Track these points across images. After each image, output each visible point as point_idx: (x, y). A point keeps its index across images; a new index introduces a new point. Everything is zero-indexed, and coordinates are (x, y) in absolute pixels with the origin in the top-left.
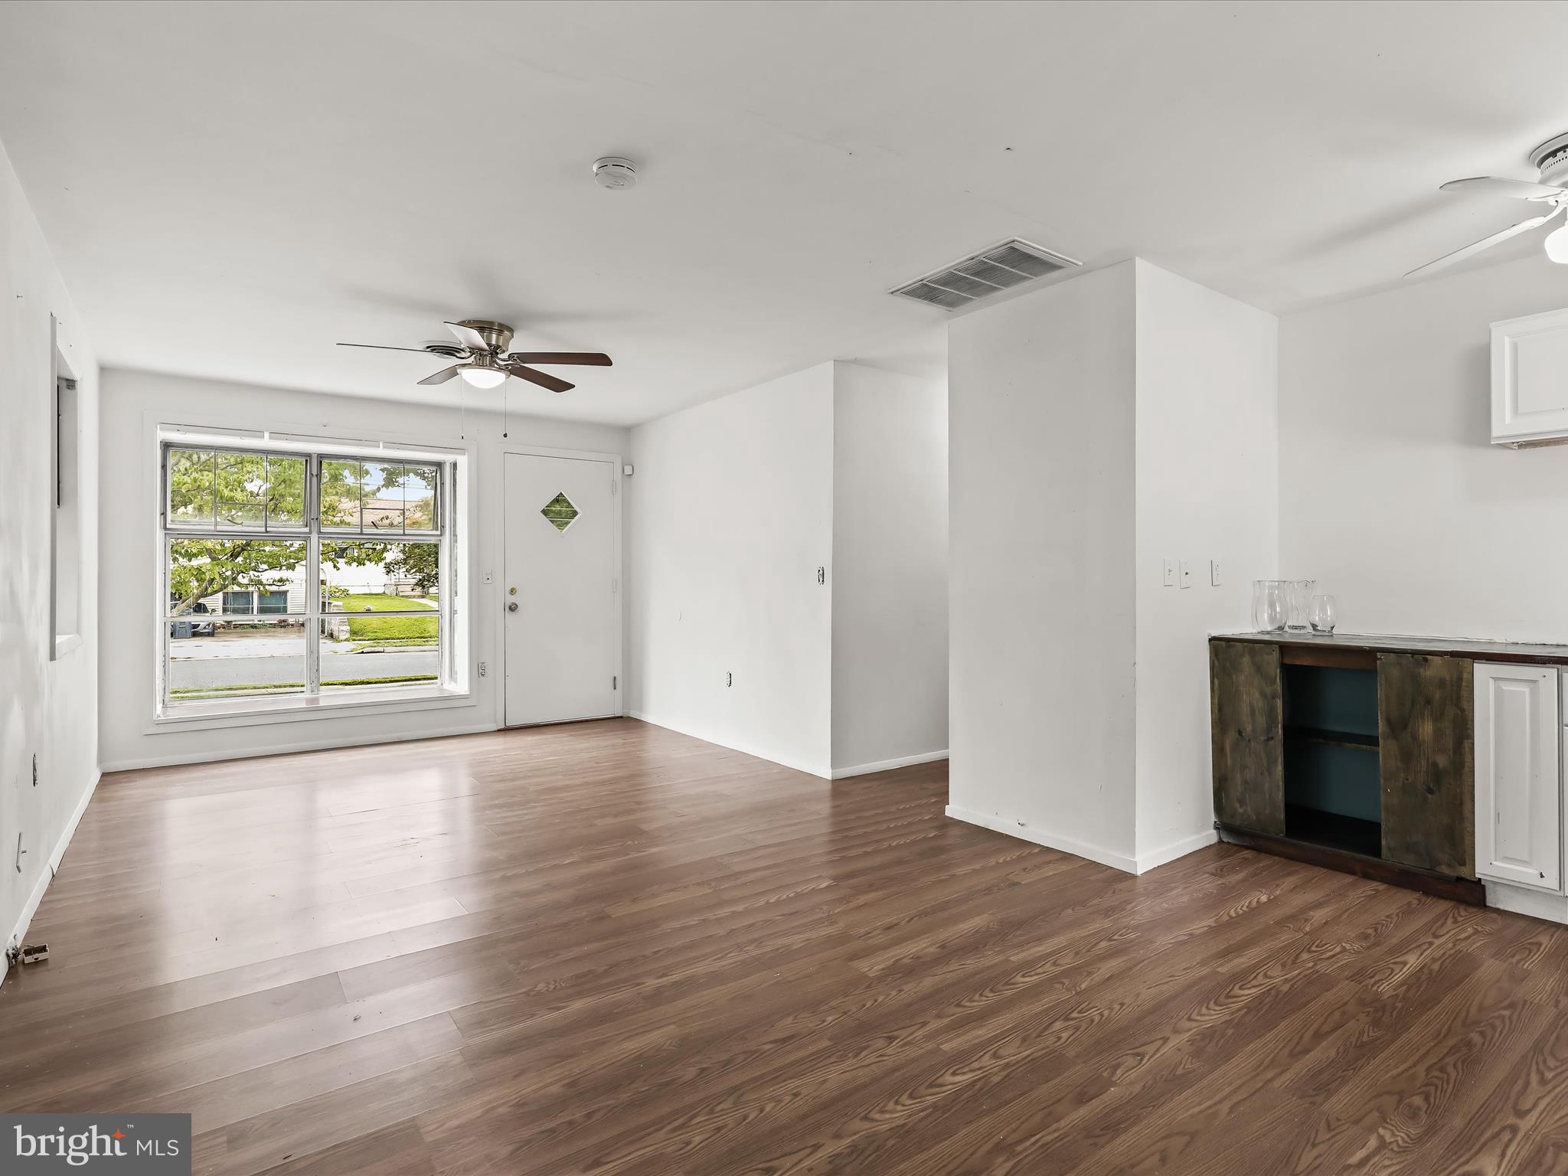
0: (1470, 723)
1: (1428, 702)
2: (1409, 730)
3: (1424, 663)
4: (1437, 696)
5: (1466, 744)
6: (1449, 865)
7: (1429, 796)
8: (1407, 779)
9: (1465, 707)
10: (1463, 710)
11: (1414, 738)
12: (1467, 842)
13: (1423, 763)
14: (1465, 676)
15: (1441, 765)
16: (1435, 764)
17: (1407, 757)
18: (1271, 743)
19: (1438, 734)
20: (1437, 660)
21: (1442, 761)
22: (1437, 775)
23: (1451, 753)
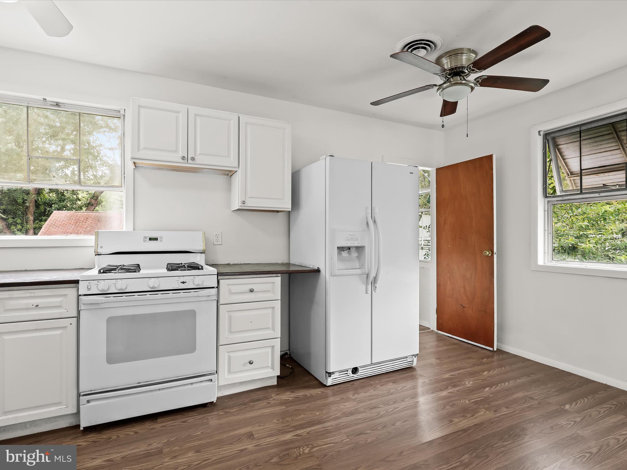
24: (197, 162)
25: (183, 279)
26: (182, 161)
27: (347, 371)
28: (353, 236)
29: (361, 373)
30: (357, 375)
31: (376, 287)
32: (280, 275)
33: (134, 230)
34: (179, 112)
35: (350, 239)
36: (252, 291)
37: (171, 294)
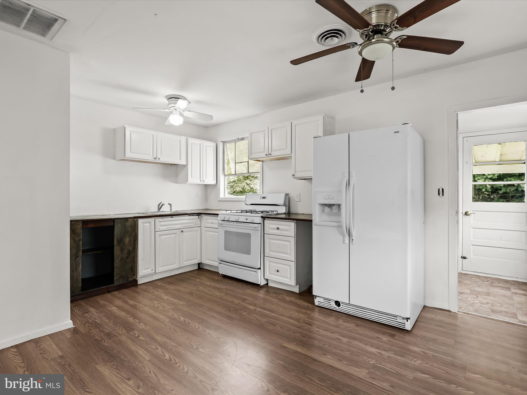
0: (137, 236)
1: (128, 232)
2: (123, 242)
3: (127, 221)
4: (130, 230)
5: (136, 242)
6: (131, 277)
7: (127, 259)
8: (122, 257)
9: (136, 232)
10: (136, 233)
11: (124, 244)
12: (135, 269)
13: (126, 250)
14: (137, 223)
15: (130, 250)
16: (129, 250)
17: (122, 250)
18: (78, 258)
19: (130, 241)
20: (130, 219)
21: (131, 248)
22: (129, 253)
23: (133, 245)
24: (272, 155)
25: (247, 218)
26: (266, 156)
27: (330, 301)
28: (330, 196)
29: (342, 308)
30: (339, 308)
31: (352, 240)
32: (295, 221)
33: (263, 193)
34: (265, 131)
35: (327, 198)
36: (278, 229)
37: (242, 224)
